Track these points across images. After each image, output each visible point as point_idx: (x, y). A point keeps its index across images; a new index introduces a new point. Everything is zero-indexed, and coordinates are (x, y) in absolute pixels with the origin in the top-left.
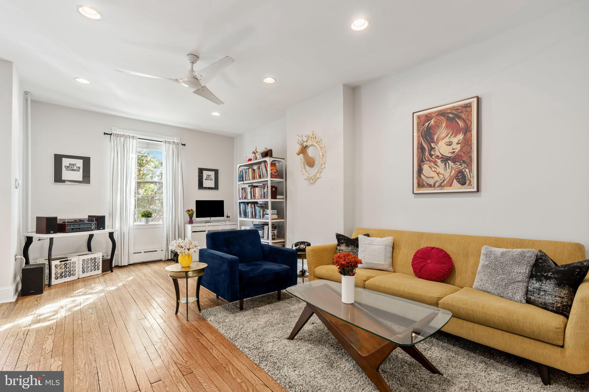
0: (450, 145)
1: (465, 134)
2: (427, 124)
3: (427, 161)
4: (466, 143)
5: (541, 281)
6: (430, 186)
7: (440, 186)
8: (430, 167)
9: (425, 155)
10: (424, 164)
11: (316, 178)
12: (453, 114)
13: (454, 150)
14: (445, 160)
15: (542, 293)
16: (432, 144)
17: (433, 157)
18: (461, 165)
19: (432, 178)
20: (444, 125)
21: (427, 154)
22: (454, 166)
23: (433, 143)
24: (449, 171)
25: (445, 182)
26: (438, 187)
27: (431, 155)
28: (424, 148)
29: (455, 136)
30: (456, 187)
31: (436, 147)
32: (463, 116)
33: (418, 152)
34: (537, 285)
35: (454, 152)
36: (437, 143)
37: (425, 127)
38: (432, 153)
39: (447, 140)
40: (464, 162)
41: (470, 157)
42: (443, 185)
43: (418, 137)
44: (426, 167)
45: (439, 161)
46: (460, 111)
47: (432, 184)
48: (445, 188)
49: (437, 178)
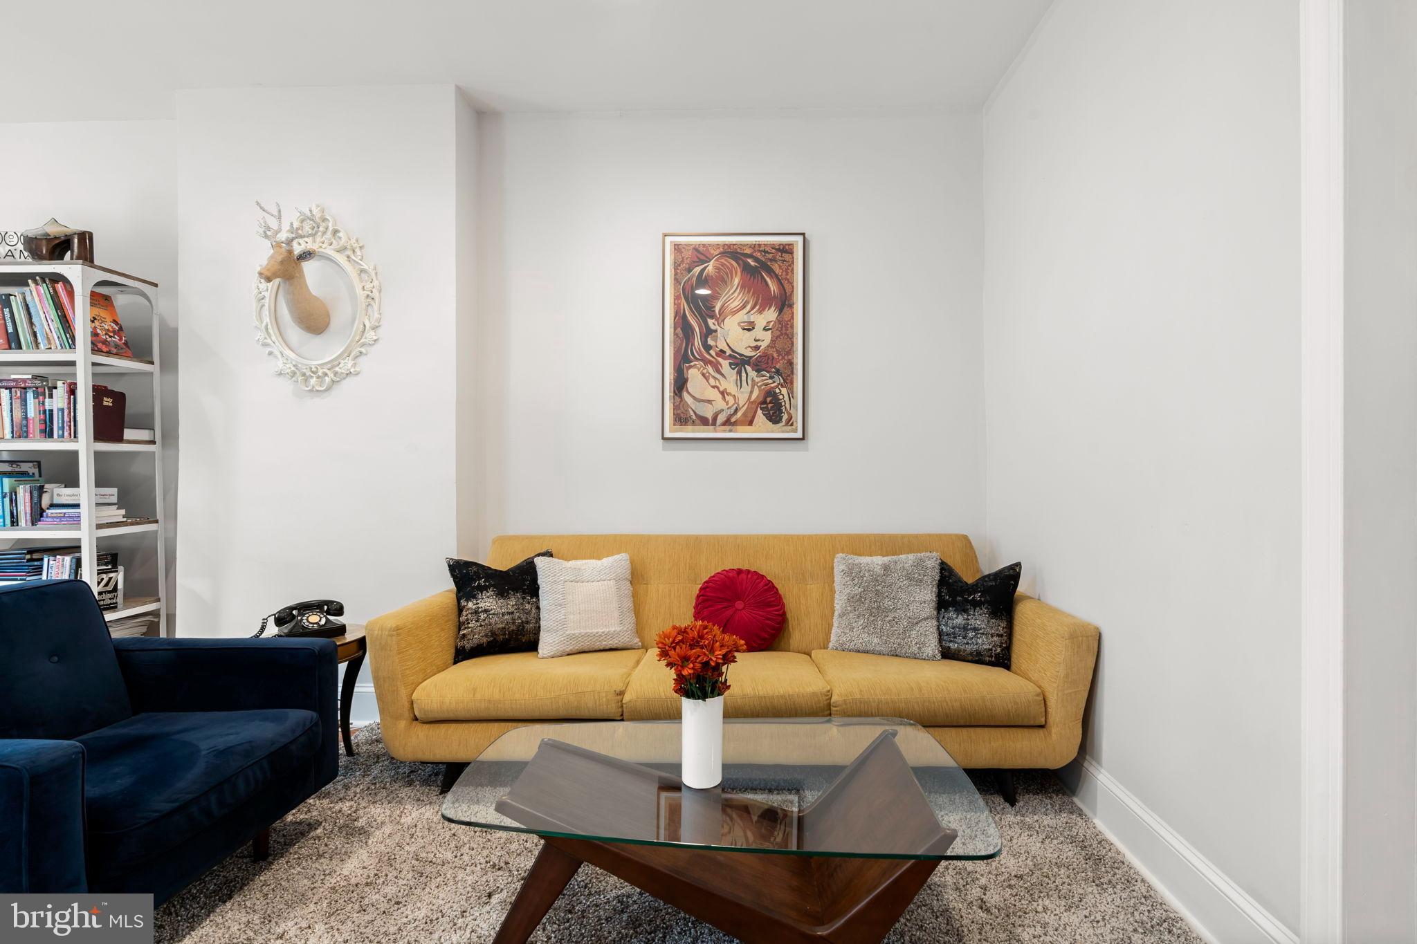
0: (749, 330)
1: (781, 311)
2: (697, 270)
3: (697, 359)
4: (783, 330)
5: (965, 611)
6: (704, 421)
7: (727, 422)
8: (703, 375)
9: (693, 344)
10: (690, 367)
11: (336, 374)
12: (756, 260)
13: (758, 343)
14: (739, 362)
15: (971, 634)
16: (710, 322)
17: (712, 352)
18: (771, 378)
19: (709, 402)
20: (736, 281)
21: (697, 342)
22: (757, 379)
23: (712, 317)
24: (746, 388)
25: (739, 414)
26: (724, 424)
27: (708, 348)
28: (693, 330)
29: (761, 311)
30: (762, 427)
31: (719, 329)
32: (776, 268)
33: (676, 334)
34: (960, 620)
35: (757, 348)
36: (720, 320)
37: (693, 276)
38: (710, 342)
39: (742, 316)
40: (778, 372)
41: (791, 364)
42: (733, 420)
43: (677, 298)
44: (693, 375)
45: (725, 364)
46: (770, 256)
47: (709, 416)
48: (739, 428)
49: (720, 404)
